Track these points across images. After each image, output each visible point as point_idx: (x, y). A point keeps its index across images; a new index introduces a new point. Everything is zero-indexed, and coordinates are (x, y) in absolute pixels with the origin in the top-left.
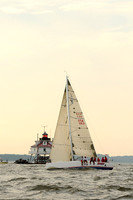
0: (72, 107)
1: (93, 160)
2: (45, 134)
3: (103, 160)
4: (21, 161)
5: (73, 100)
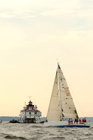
0: (61, 84)
1: (76, 121)
2: (30, 102)
3: (83, 121)
4: (14, 121)
5: (62, 79)
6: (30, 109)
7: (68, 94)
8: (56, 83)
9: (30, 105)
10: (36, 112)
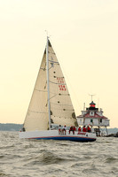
1: (72, 129)
5: (54, 63)
6: (92, 114)
7: (63, 87)
8: (43, 69)
9: (93, 108)
10: (102, 119)
